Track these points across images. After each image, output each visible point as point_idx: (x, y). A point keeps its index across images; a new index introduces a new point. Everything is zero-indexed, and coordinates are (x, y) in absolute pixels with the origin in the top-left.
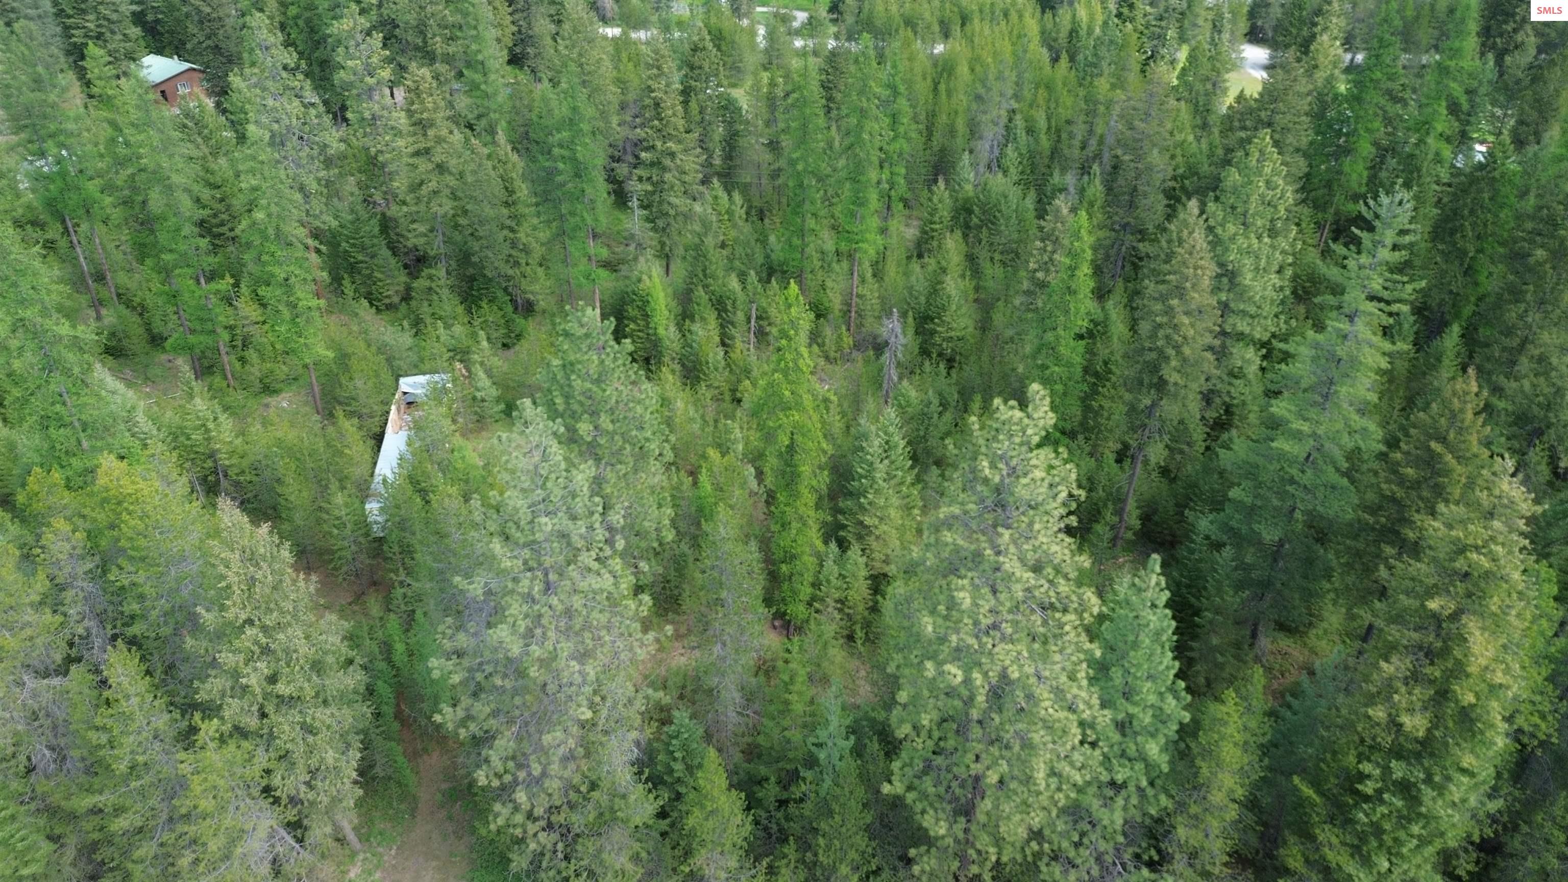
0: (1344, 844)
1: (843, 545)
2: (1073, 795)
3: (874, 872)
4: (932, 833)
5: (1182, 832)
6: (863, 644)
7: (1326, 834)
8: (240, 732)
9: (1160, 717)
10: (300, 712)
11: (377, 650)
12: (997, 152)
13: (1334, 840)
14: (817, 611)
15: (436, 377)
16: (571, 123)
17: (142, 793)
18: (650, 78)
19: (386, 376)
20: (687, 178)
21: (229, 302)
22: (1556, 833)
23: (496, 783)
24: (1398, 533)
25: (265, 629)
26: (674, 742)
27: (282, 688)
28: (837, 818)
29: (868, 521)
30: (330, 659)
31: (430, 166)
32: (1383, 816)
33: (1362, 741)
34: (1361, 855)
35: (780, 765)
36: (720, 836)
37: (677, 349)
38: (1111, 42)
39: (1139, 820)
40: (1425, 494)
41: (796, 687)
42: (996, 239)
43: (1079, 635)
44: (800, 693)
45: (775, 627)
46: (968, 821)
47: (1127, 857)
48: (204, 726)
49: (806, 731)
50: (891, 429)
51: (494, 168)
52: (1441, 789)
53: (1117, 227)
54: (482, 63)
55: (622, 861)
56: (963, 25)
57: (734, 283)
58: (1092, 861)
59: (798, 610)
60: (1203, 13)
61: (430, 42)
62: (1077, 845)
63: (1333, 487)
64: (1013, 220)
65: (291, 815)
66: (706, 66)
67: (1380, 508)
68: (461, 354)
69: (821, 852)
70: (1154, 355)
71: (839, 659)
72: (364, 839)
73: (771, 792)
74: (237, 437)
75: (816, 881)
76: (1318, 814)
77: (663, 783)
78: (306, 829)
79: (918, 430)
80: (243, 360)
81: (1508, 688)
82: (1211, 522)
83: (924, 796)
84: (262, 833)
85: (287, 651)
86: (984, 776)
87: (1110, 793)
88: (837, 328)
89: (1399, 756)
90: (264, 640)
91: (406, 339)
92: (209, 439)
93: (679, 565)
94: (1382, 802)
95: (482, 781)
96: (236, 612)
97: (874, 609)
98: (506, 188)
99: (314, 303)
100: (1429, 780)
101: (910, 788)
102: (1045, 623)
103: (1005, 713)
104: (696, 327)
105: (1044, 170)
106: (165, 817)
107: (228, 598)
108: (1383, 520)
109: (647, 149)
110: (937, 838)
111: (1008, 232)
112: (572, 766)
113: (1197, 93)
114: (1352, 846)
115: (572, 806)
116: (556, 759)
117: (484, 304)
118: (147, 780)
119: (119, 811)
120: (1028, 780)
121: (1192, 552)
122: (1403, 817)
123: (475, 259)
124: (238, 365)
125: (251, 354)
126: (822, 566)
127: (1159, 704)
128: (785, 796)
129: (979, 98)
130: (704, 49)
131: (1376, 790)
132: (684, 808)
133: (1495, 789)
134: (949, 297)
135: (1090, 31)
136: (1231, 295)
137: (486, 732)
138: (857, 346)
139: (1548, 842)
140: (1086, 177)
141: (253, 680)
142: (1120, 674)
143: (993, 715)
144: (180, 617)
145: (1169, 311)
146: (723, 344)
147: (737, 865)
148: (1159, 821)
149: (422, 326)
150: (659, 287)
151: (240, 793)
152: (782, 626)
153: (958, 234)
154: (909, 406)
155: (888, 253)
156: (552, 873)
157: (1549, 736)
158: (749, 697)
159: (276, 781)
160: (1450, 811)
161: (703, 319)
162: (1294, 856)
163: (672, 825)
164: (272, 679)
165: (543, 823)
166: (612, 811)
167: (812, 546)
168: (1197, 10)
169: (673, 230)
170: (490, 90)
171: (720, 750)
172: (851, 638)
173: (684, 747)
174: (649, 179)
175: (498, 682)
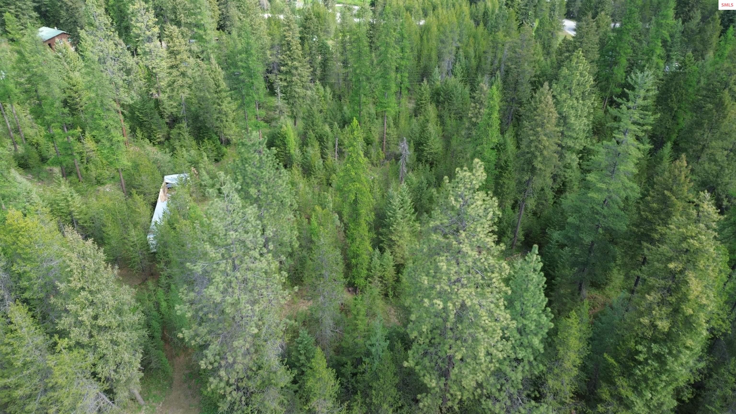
0: (629, 386)
1: (382, 250)
2: (497, 365)
3: (400, 407)
4: (429, 386)
5: (550, 382)
6: (392, 298)
7: (621, 382)
8: (79, 345)
9: (539, 326)
10: (111, 334)
11: (153, 306)
12: (451, 67)
13: (625, 384)
14: (370, 282)
15: (182, 175)
16: (247, 51)
17: (30, 376)
18: (284, 31)
19: (158, 174)
20: (304, 79)
21: (79, 139)
22: (730, 377)
23: (210, 367)
24: (649, 236)
25: (91, 292)
26: (300, 346)
27: (101, 322)
28: (382, 380)
29: (394, 238)
30: (126, 307)
31: (178, 73)
32: (648, 370)
33: (637, 335)
34: (638, 391)
35: (353, 356)
36: (323, 391)
37: (300, 160)
38: (503, 16)
39: (529, 377)
40: (663, 216)
41: (361, 317)
42: (452, 107)
43: (500, 283)
44: (362, 320)
45: (349, 291)
46: (446, 380)
47: (524, 395)
48: (60, 342)
49: (365, 339)
50: (404, 194)
51: (209, 74)
52: (676, 357)
53: (509, 100)
54: (203, 25)
55: (275, 405)
56: (434, 10)
57: (327, 128)
58: (507, 398)
59: (360, 281)
60: (545, 4)
61: (179, 17)
62: (500, 390)
63: (617, 215)
64: (460, 99)
65: (106, 386)
66: (312, 27)
67: (641, 224)
68: (195, 164)
69: (374, 397)
70: (529, 155)
71: (381, 305)
72: (146, 399)
73: (349, 369)
74: (83, 204)
75: (371, 412)
76: (616, 372)
77: (295, 366)
78: (115, 394)
79: (417, 195)
80: (87, 169)
81: (708, 306)
82: (559, 235)
83: (425, 368)
84: (92, 396)
85: (103, 303)
86: (454, 356)
87: (516, 364)
88: (377, 149)
89: (655, 342)
90: (90, 298)
91: (168, 157)
92: (68, 206)
93: (302, 261)
94: (648, 364)
95: (203, 366)
96: (76, 284)
97: (398, 281)
98: (216, 84)
99: (121, 138)
100: (670, 353)
101: (417, 364)
102: (483, 278)
103: (464, 324)
104: (310, 150)
105: (473, 76)
106: (42, 389)
107: (71, 276)
108: (642, 230)
109: (283, 66)
110: (430, 389)
111: (457, 104)
112: (248, 357)
113: (544, 39)
114: (633, 387)
115: (249, 378)
116: (240, 354)
117: (205, 140)
118: (32, 370)
119: (18, 386)
120: (475, 358)
121: (550, 248)
122: (658, 372)
123: (201, 118)
124: (84, 171)
125: (91, 166)
126: (371, 259)
127: (538, 319)
128: (355, 371)
129: (442, 42)
130: (311, 19)
131: (644, 359)
132: (305, 378)
133: (701, 357)
134: (430, 133)
135: (493, 12)
136: (565, 128)
137: (206, 342)
138: (387, 158)
139: (726, 382)
140: (493, 78)
141: (85, 318)
142: (519, 305)
143: (458, 325)
144: (49, 288)
145: (536, 134)
146: (323, 158)
147: (332, 405)
148: (539, 378)
149: (175, 152)
150: (291, 130)
151: (79, 375)
152: (353, 291)
153: (434, 105)
154: (412, 184)
155: (401, 114)
156: (239, 412)
157: (727, 330)
158: (337, 324)
159: (99, 369)
160: (680, 368)
161: (312, 146)
162: (605, 393)
163: (300, 387)
164: (96, 318)
165: (234, 387)
166: (269, 380)
167: (367, 250)
168: (542, 3)
169: (297, 105)
170: (208, 38)
171: (323, 350)
172: (386, 295)
173: (305, 348)
174: (285, 80)
175: (210, 316)
